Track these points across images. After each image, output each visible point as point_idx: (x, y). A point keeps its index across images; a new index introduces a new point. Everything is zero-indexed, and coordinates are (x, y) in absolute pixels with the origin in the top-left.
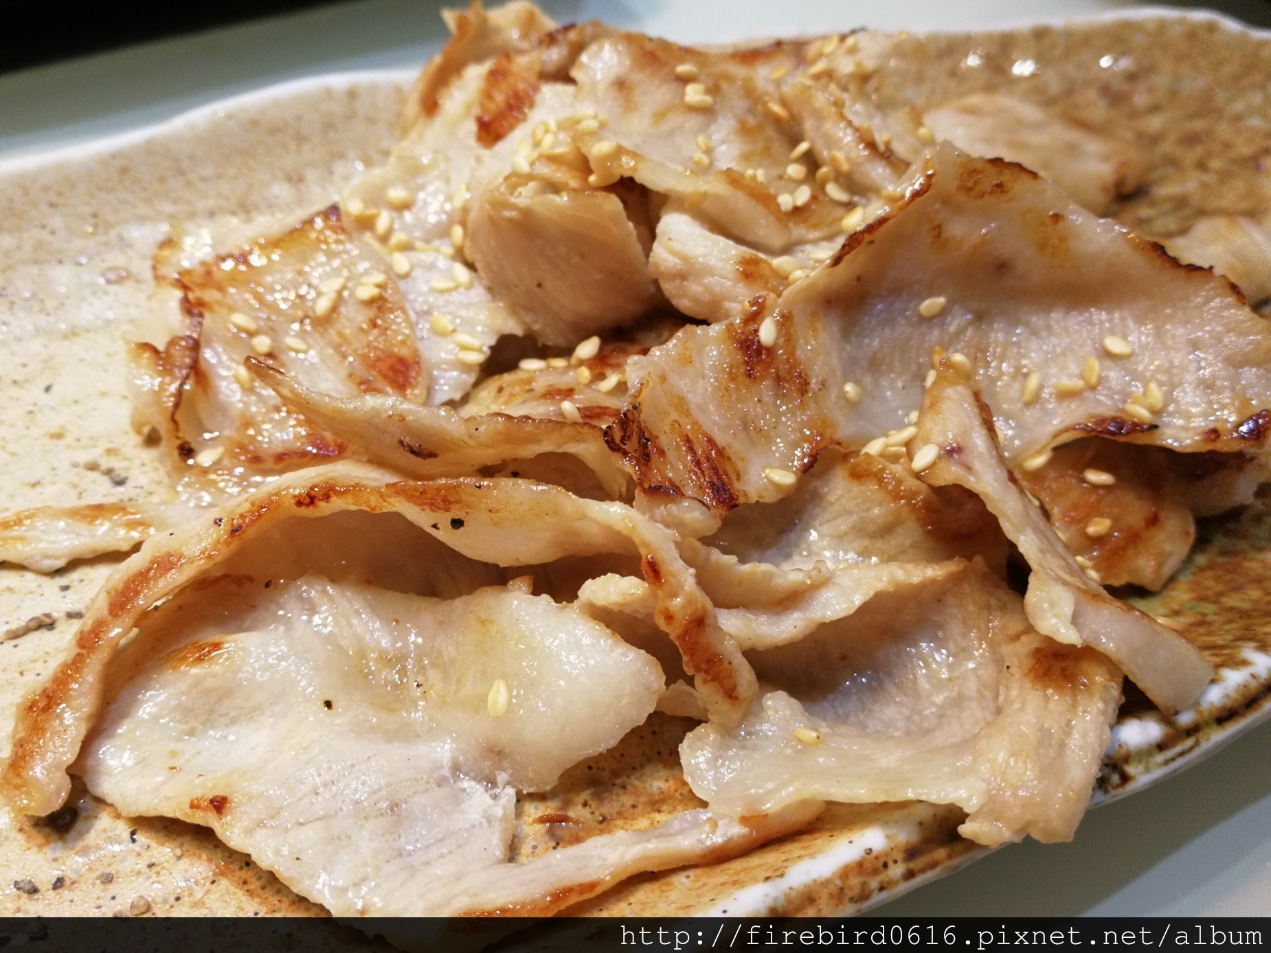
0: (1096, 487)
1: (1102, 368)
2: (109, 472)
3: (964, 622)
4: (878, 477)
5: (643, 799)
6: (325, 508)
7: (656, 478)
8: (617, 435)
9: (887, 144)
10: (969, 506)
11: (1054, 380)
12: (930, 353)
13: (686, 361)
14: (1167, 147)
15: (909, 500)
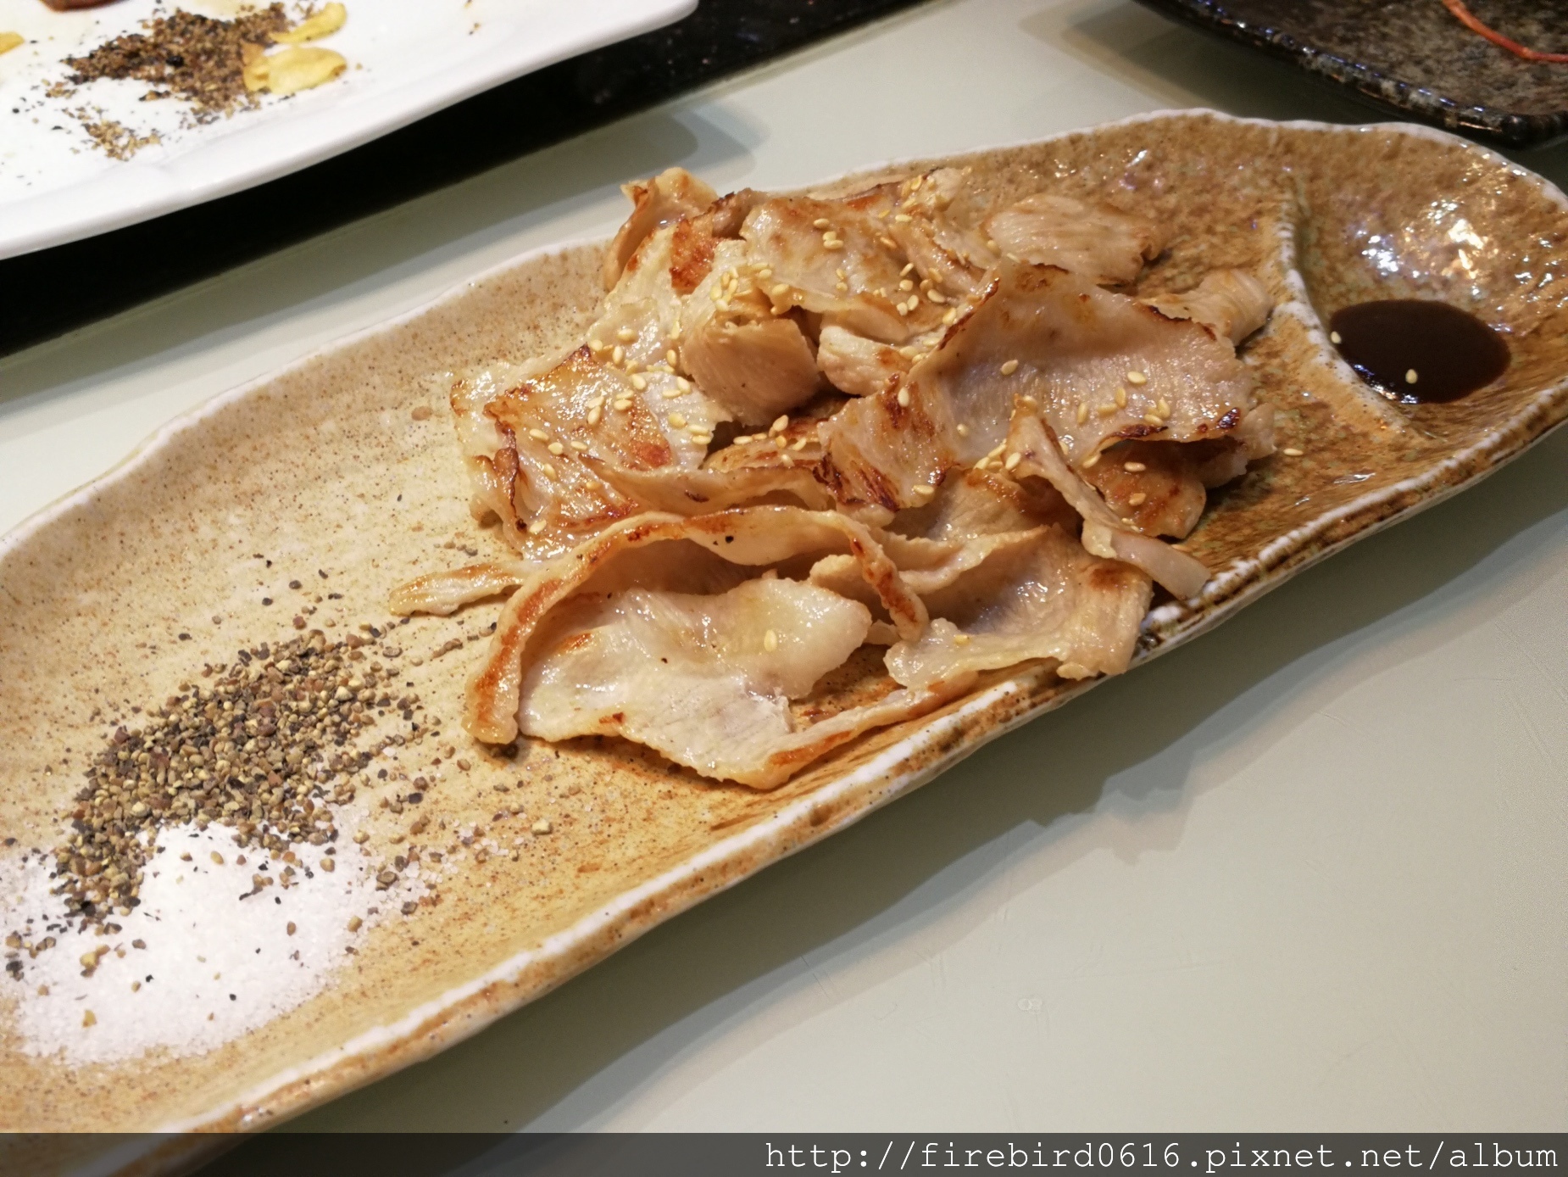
0: (1134, 473)
1: (1128, 394)
2: (463, 548)
3: (1052, 566)
4: (985, 482)
5: (865, 696)
6: (646, 540)
7: (847, 496)
8: (821, 472)
9: (966, 259)
10: (1048, 493)
11: (1097, 406)
12: (1012, 399)
13: (853, 422)
14: (1182, 218)
15: (1008, 495)
